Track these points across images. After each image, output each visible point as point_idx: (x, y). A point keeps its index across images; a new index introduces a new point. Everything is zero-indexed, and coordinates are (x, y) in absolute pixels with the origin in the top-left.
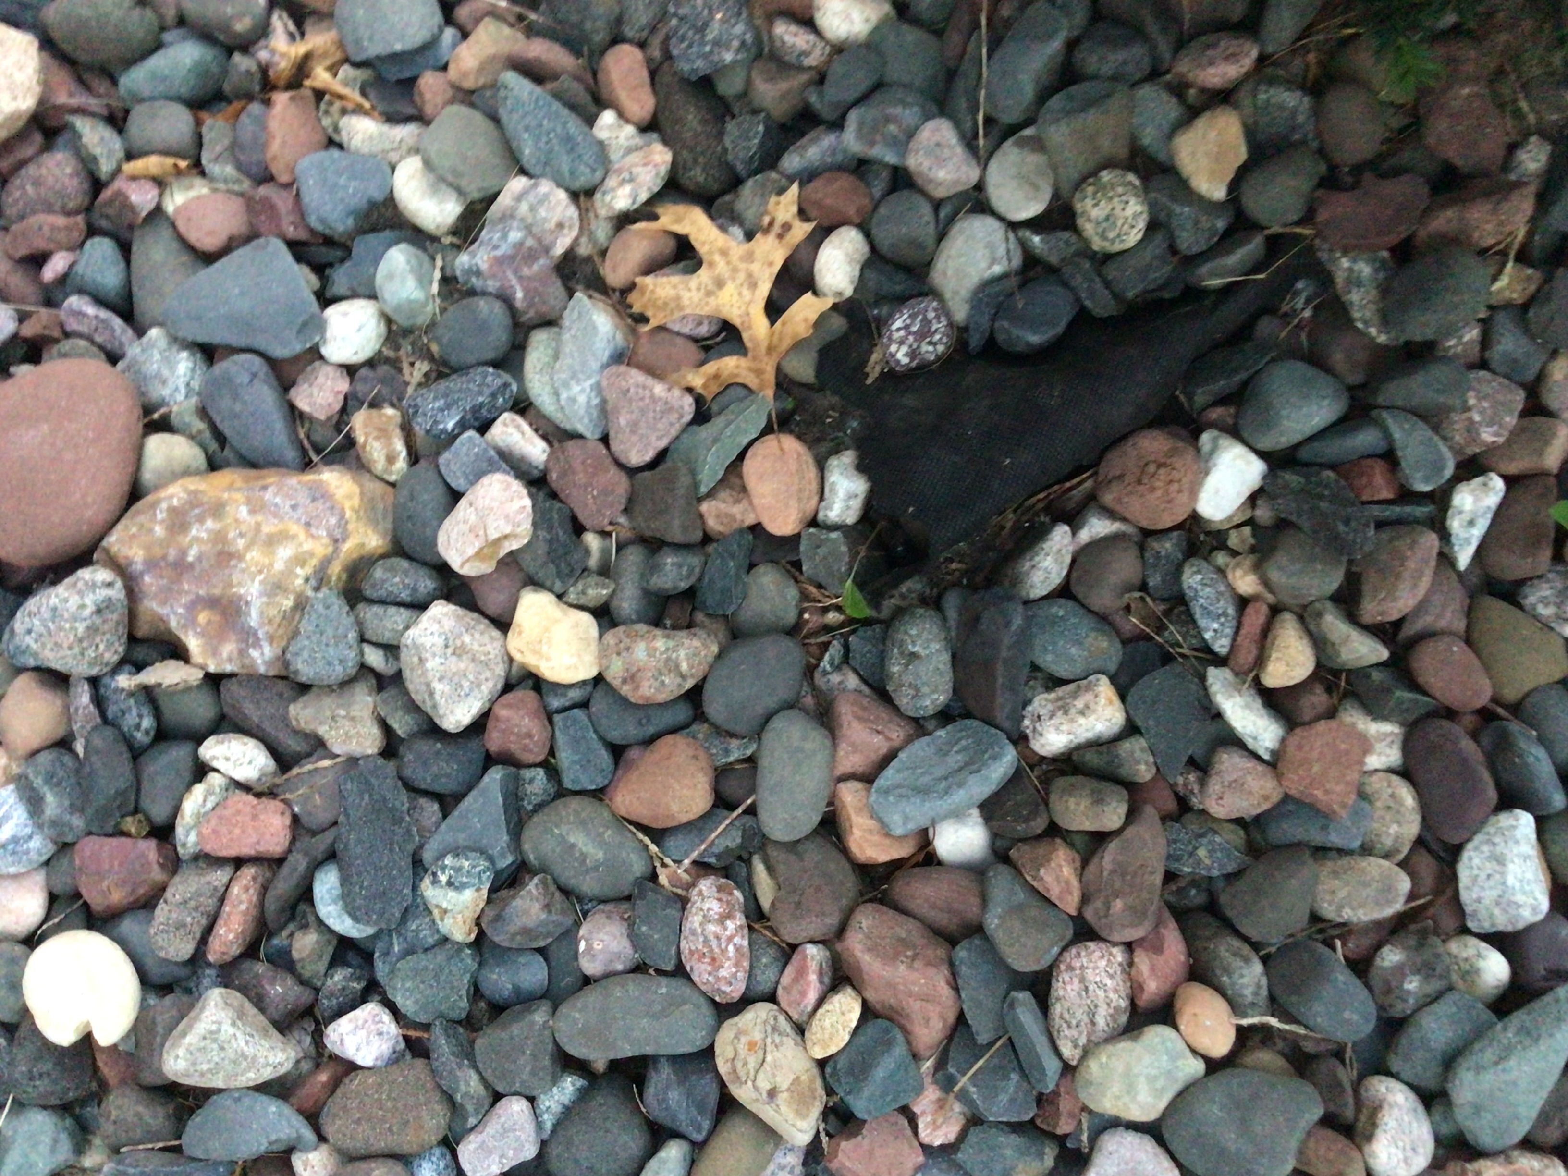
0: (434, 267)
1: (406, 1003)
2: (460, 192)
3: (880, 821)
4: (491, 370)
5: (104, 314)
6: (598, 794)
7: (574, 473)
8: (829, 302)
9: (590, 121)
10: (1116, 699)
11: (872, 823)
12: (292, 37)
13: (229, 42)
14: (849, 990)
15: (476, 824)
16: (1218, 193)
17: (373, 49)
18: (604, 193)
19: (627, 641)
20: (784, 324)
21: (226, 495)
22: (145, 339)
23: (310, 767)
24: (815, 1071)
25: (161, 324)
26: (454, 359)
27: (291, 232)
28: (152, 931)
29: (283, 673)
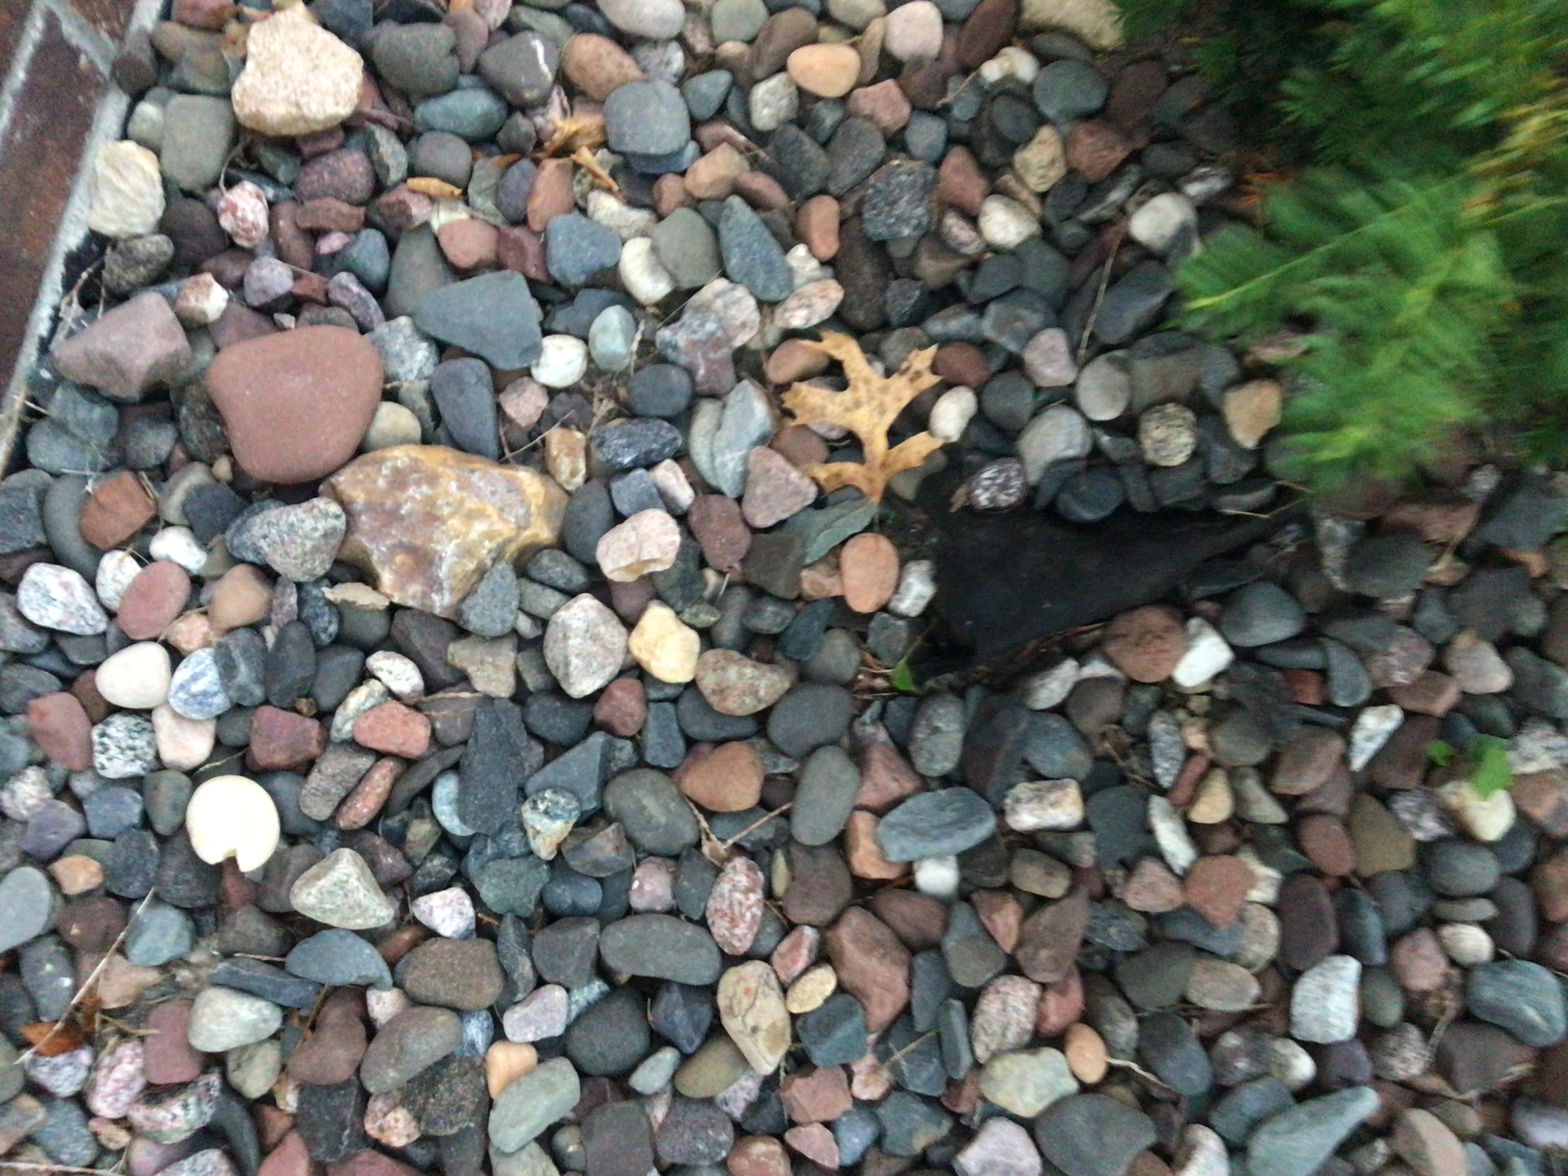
0: (637, 329)
1: (487, 894)
2: (673, 277)
3: (881, 848)
4: (666, 424)
5: (365, 294)
6: (668, 772)
7: (710, 521)
8: (938, 443)
9: (787, 248)
10: (1079, 801)
11: (873, 847)
12: (564, 111)
13: (516, 102)
14: (830, 968)
15: (575, 771)
16: (1249, 441)
17: (632, 145)
18: (785, 310)
19: (723, 662)
20: (901, 450)
21: (440, 469)
22: (393, 323)
23: (452, 695)
24: (787, 1022)
25: (410, 315)
26: (639, 408)
27: (533, 272)
28: (304, 792)
29: (454, 618)
